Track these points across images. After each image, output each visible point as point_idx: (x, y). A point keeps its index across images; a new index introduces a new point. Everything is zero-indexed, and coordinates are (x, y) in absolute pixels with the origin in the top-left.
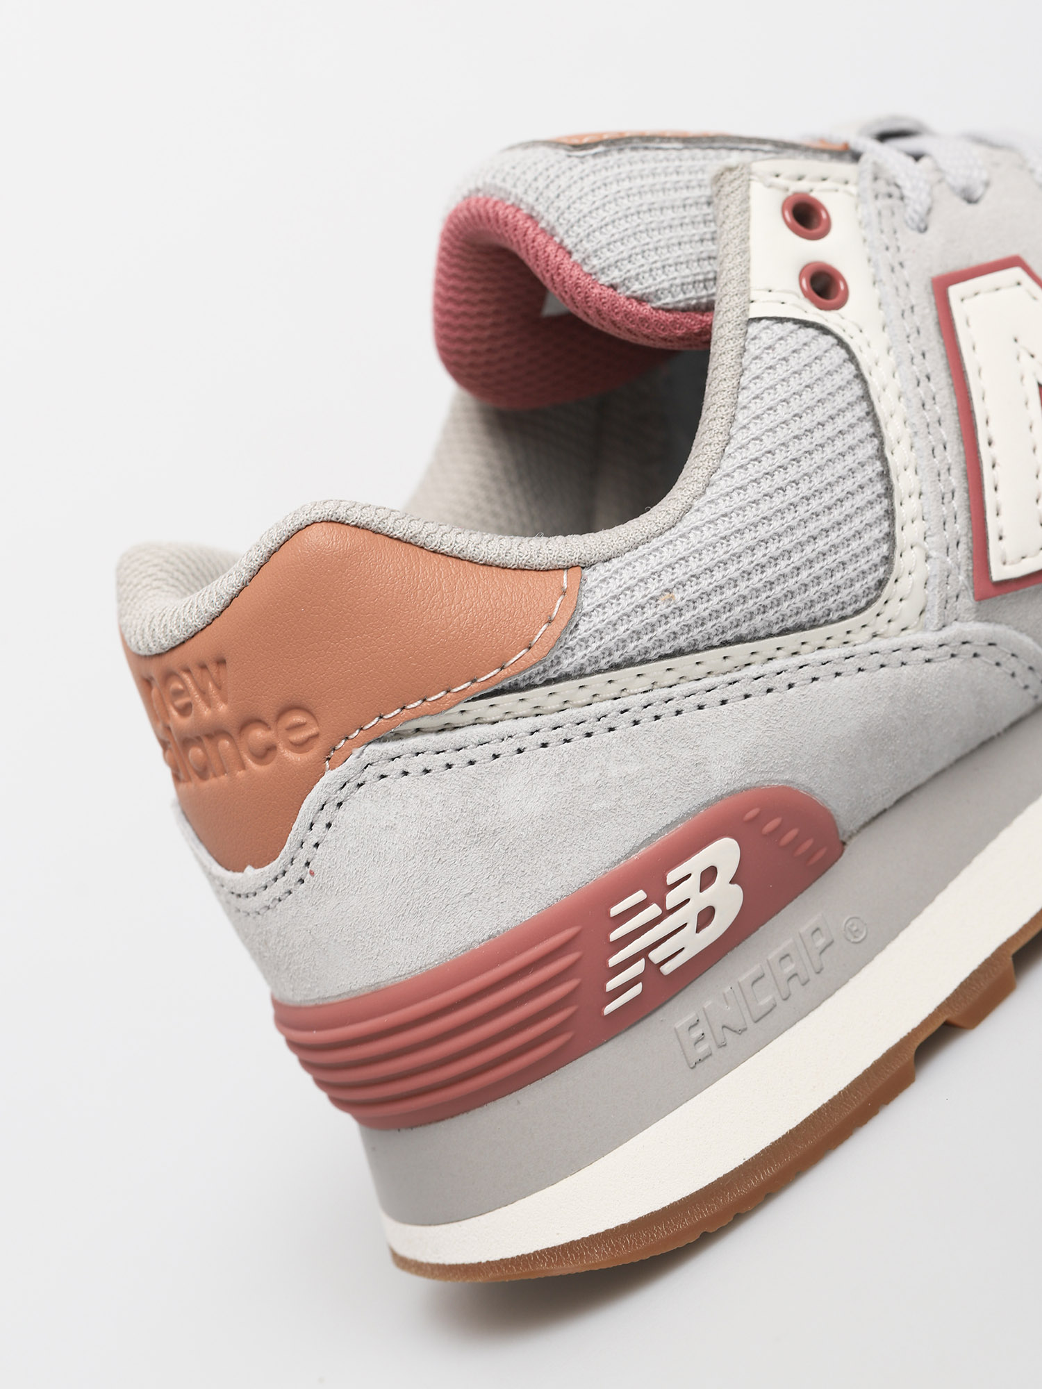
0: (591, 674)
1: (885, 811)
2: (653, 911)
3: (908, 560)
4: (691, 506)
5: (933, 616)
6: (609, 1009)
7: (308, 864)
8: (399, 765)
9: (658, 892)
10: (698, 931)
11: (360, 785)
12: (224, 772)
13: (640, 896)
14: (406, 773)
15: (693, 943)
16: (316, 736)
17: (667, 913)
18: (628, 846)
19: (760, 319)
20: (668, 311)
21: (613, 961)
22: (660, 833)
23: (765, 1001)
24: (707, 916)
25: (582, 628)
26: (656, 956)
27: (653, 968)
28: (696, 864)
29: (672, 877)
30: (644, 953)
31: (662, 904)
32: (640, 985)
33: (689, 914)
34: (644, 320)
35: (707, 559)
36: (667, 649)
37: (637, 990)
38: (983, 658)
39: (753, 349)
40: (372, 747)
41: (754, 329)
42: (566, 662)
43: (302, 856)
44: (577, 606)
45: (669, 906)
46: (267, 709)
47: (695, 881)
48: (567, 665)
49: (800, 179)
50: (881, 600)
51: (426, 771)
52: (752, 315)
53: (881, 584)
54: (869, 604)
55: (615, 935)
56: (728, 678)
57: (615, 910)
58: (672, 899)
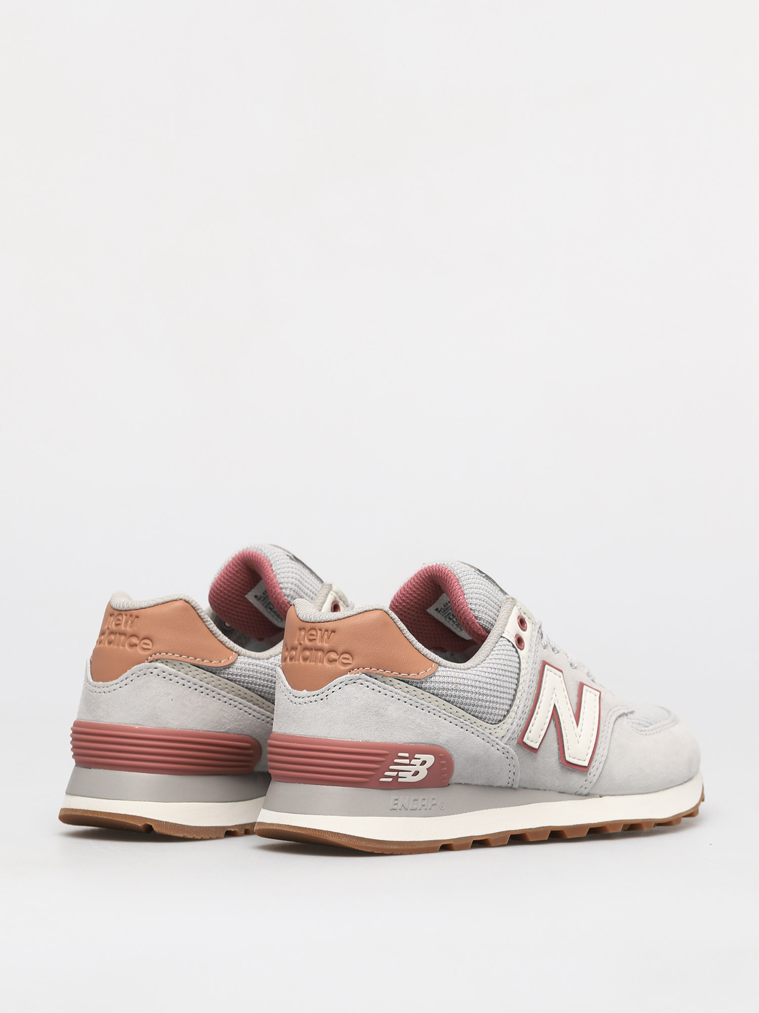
0: (427, 692)
1: (461, 784)
2: (407, 761)
3: (508, 720)
4: (470, 668)
5: (506, 739)
6: (382, 780)
7: (327, 696)
8: (368, 683)
9: (411, 758)
10: (412, 776)
11: (354, 683)
12: (315, 662)
13: (407, 755)
14: (368, 687)
15: (409, 778)
16: (350, 664)
17: (410, 765)
18: (411, 741)
19: (504, 638)
20: (480, 625)
21: (391, 767)
22: (419, 743)
23: (415, 807)
24: (416, 773)
25: (432, 678)
26: (401, 774)
27: (397, 776)
28: (423, 757)
29: (416, 756)
30: (398, 771)
31: (410, 761)
32: (392, 779)
33: (413, 769)
34: (474, 623)
35: (469, 682)
36: (447, 698)
37: (390, 780)
38: (508, 760)
39: (500, 643)
40: (364, 675)
41: (501, 639)
42: (424, 684)
43: (327, 693)
44: (434, 673)
45: (411, 763)
46: (340, 650)
47: (420, 761)
48: (423, 685)
49: (525, 614)
50: (498, 725)
51: (373, 689)
52: (503, 636)
53: (500, 721)
54: (495, 724)
55: (396, 761)
56: (455, 717)
57: (400, 754)
58: (413, 762)
